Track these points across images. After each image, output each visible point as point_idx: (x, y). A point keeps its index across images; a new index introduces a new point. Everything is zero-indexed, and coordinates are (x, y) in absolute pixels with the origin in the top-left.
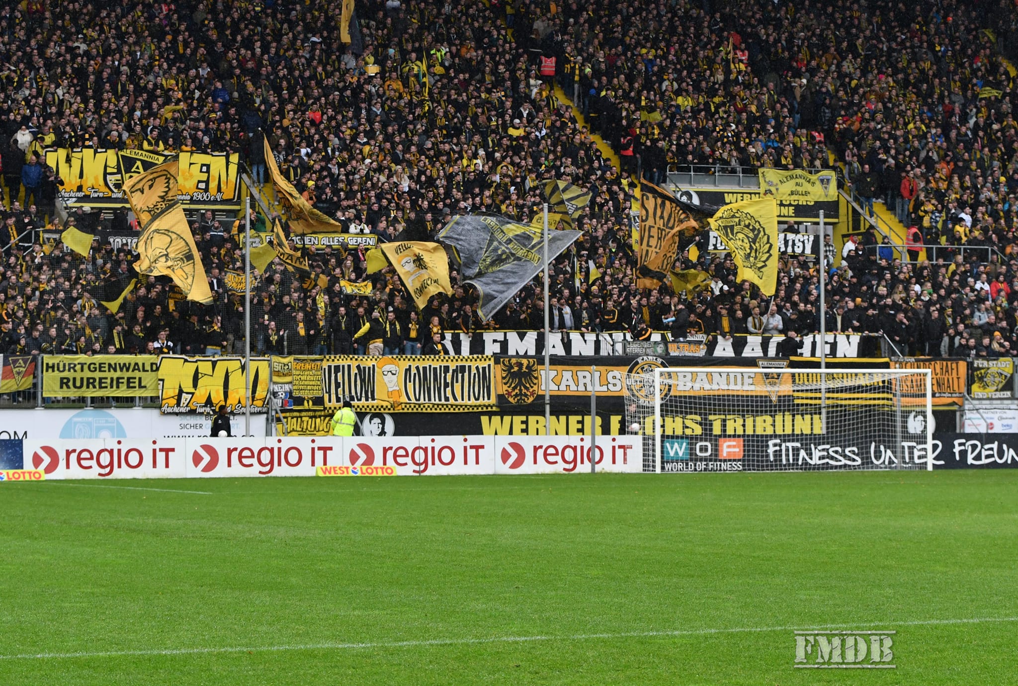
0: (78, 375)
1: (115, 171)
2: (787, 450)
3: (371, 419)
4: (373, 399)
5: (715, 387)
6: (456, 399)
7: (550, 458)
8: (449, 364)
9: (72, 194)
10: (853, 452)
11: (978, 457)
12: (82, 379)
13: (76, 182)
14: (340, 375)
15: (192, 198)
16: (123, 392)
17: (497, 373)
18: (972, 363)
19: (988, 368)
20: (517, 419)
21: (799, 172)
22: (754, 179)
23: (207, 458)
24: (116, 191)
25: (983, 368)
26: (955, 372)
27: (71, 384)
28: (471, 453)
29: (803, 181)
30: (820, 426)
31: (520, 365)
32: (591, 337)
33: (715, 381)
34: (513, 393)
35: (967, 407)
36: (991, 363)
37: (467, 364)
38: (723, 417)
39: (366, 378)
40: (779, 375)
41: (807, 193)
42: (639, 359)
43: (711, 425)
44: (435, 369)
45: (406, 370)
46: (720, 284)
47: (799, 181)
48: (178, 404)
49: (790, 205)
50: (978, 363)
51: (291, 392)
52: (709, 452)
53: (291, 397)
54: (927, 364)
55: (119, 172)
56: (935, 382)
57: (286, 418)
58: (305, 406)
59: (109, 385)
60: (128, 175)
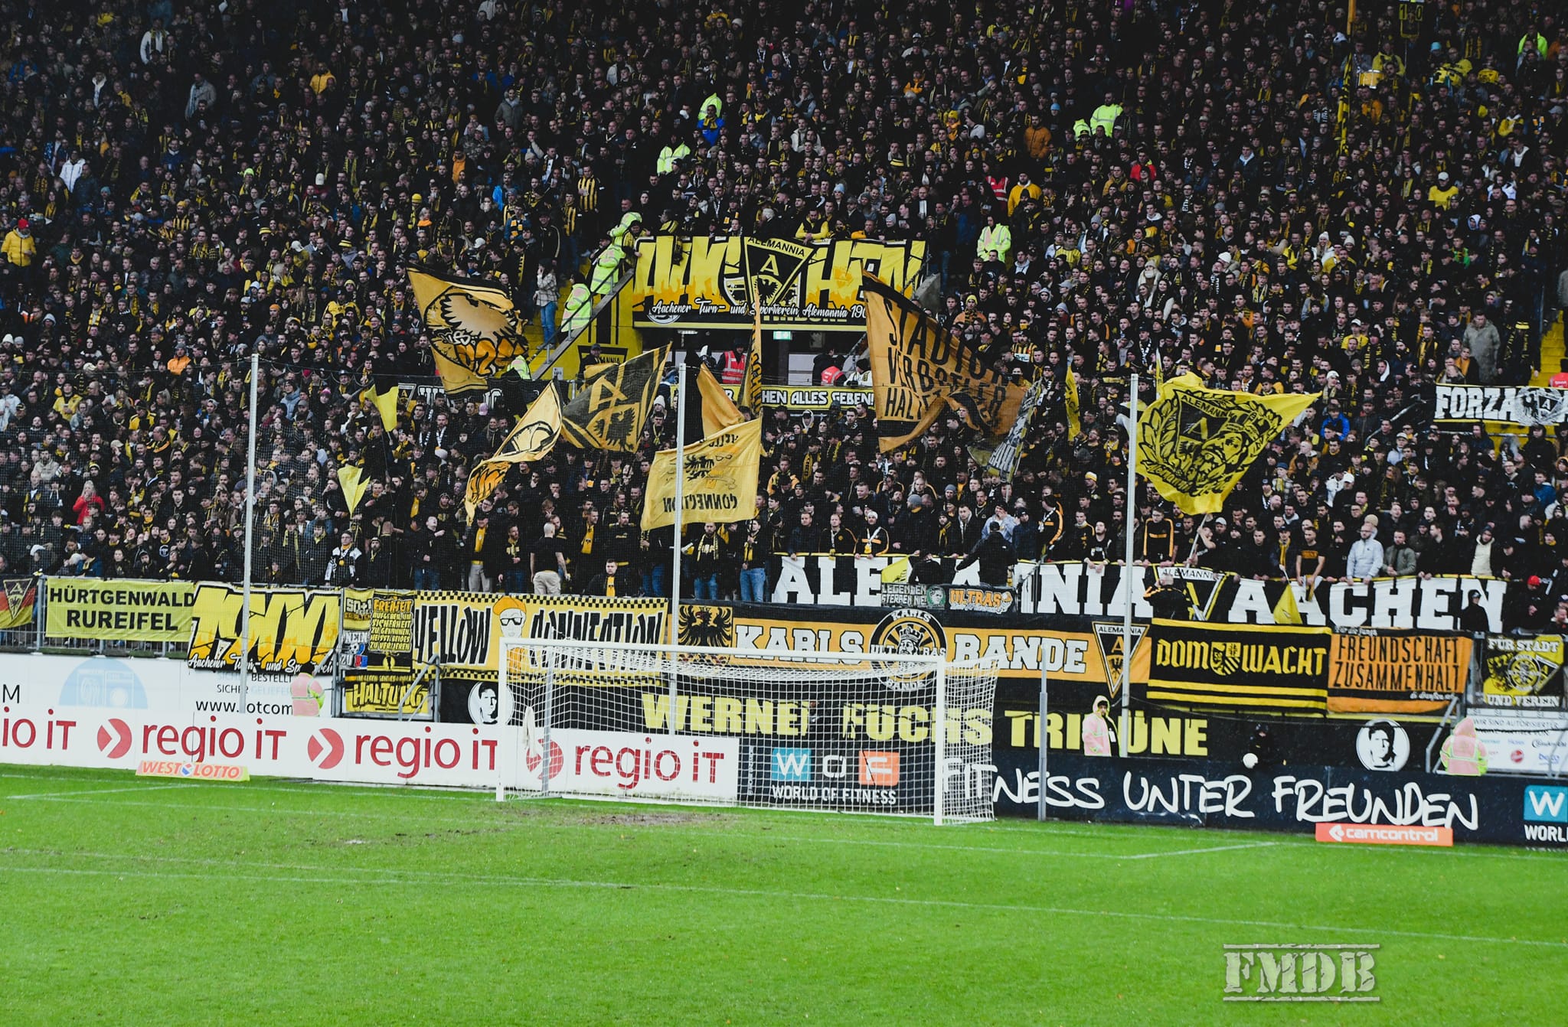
0: (90, 608)
1: (737, 271)
2: (973, 775)
3: (481, 691)
4: (483, 660)
5: (1016, 665)
7: (599, 767)
8: (600, 610)
10: (1090, 787)
11: (1316, 809)
12: (94, 613)
13: (678, 289)
14: (438, 621)
15: (850, 314)
16: (145, 635)
19: (1515, 653)
23: (115, 739)
24: (736, 303)
25: (1505, 653)
26: (1451, 655)
28: (484, 752)
31: (706, 616)
33: (1017, 657)
37: (625, 612)
38: (1028, 715)
39: (477, 628)
44: (578, 618)
45: (536, 617)
48: (212, 656)
50: (1496, 642)
51: (368, 645)
52: (843, 772)
53: (366, 652)
54: (1400, 640)
55: (742, 273)
56: (1412, 672)
57: (359, 683)
58: (385, 667)
59: (128, 623)
60: (755, 278)
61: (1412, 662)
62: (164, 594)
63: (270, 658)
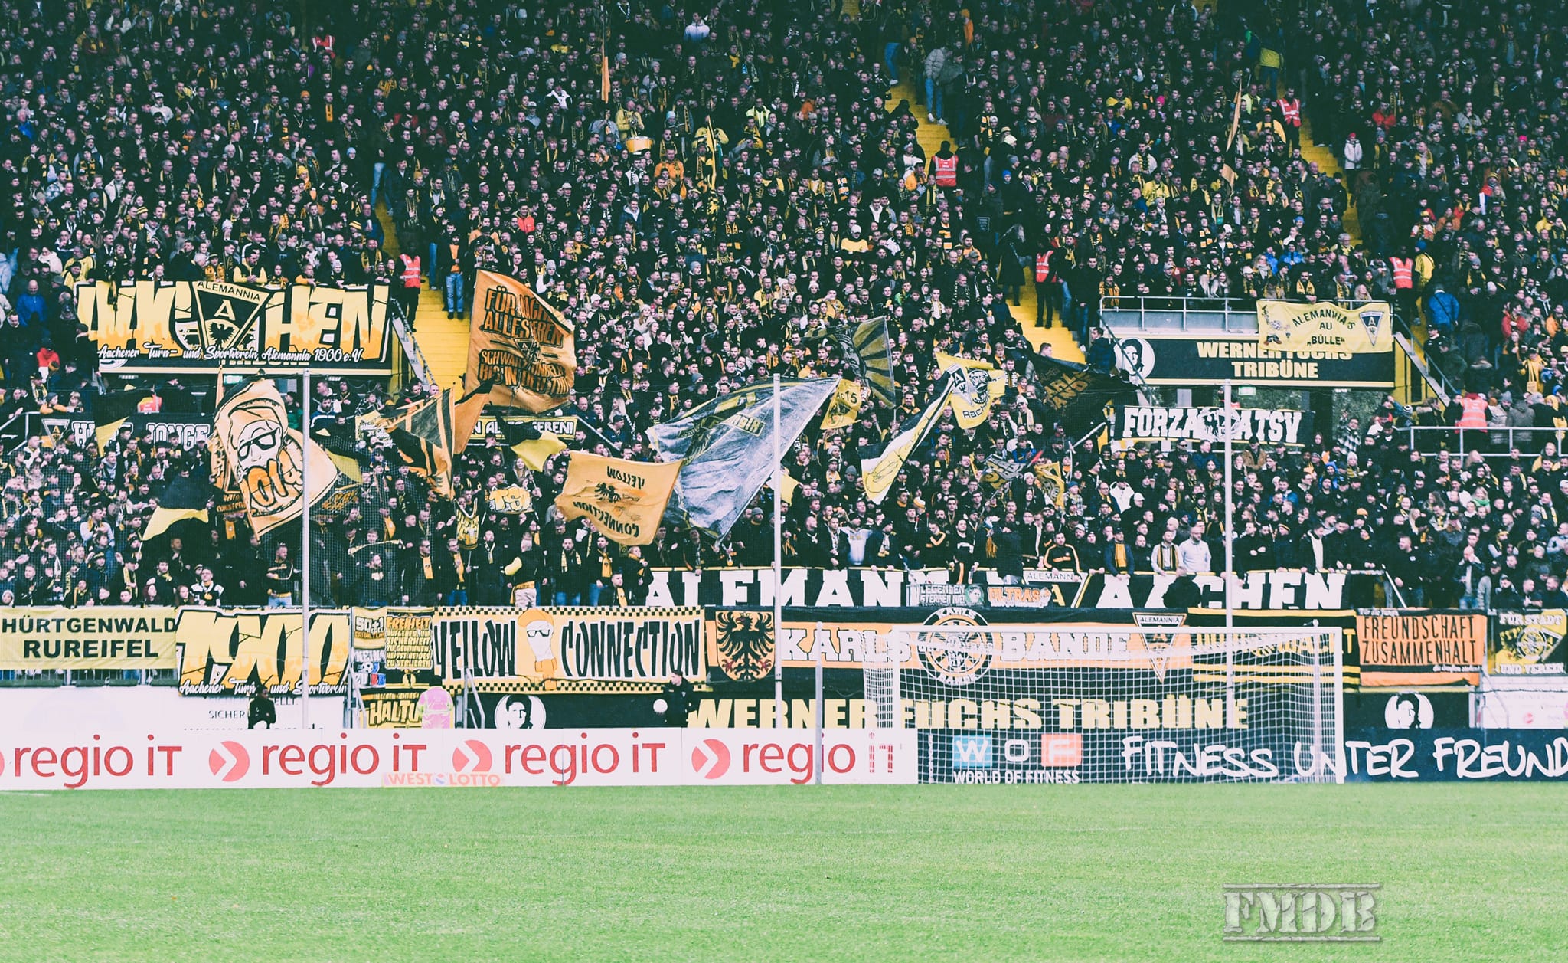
0: (53, 637)
1: (189, 316)
2: (1153, 750)
3: (509, 704)
4: (512, 673)
5: (1063, 654)
6: (642, 674)
7: (769, 763)
8: (633, 619)
9: (119, 354)
10: (1265, 757)
11: (1475, 766)
12: (58, 643)
13: (127, 333)
14: (459, 636)
15: (313, 357)
16: (121, 662)
17: (711, 631)
18: (1497, 618)
19: (1524, 627)
20: (743, 705)
22: (1250, 319)
23: (231, 762)
24: (189, 347)
25: (1515, 626)
26: (1466, 632)
27: (41, 650)
28: (645, 755)
29: (1334, 321)
30: (1236, 718)
31: (747, 621)
32: (895, 576)
33: (1063, 648)
34: (735, 665)
35: (1486, 687)
36: (1528, 617)
37: (661, 620)
38: (1076, 702)
39: (502, 640)
40: (1170, 637)
41: (1338, 341)
42: (939, 613)
43: (1057, 714)
44: (611, 627)
45: (565, 629)
46: (1129, 491)
47: (1326, 320)
48: (206, 681)
49: (1311, 360)
50: (1507, 617)
51: (382, 665)
52: (1026, 755)
53: (382, 669)
54: (1420, 619)
55: (195, 317)
56: (1432, 647)
57: (376, 701)
58: (405, 684)
59: (99, 651)
60: (209, 323)
61: (1431, 638)
62: (142, 620)
63: (276, 680)
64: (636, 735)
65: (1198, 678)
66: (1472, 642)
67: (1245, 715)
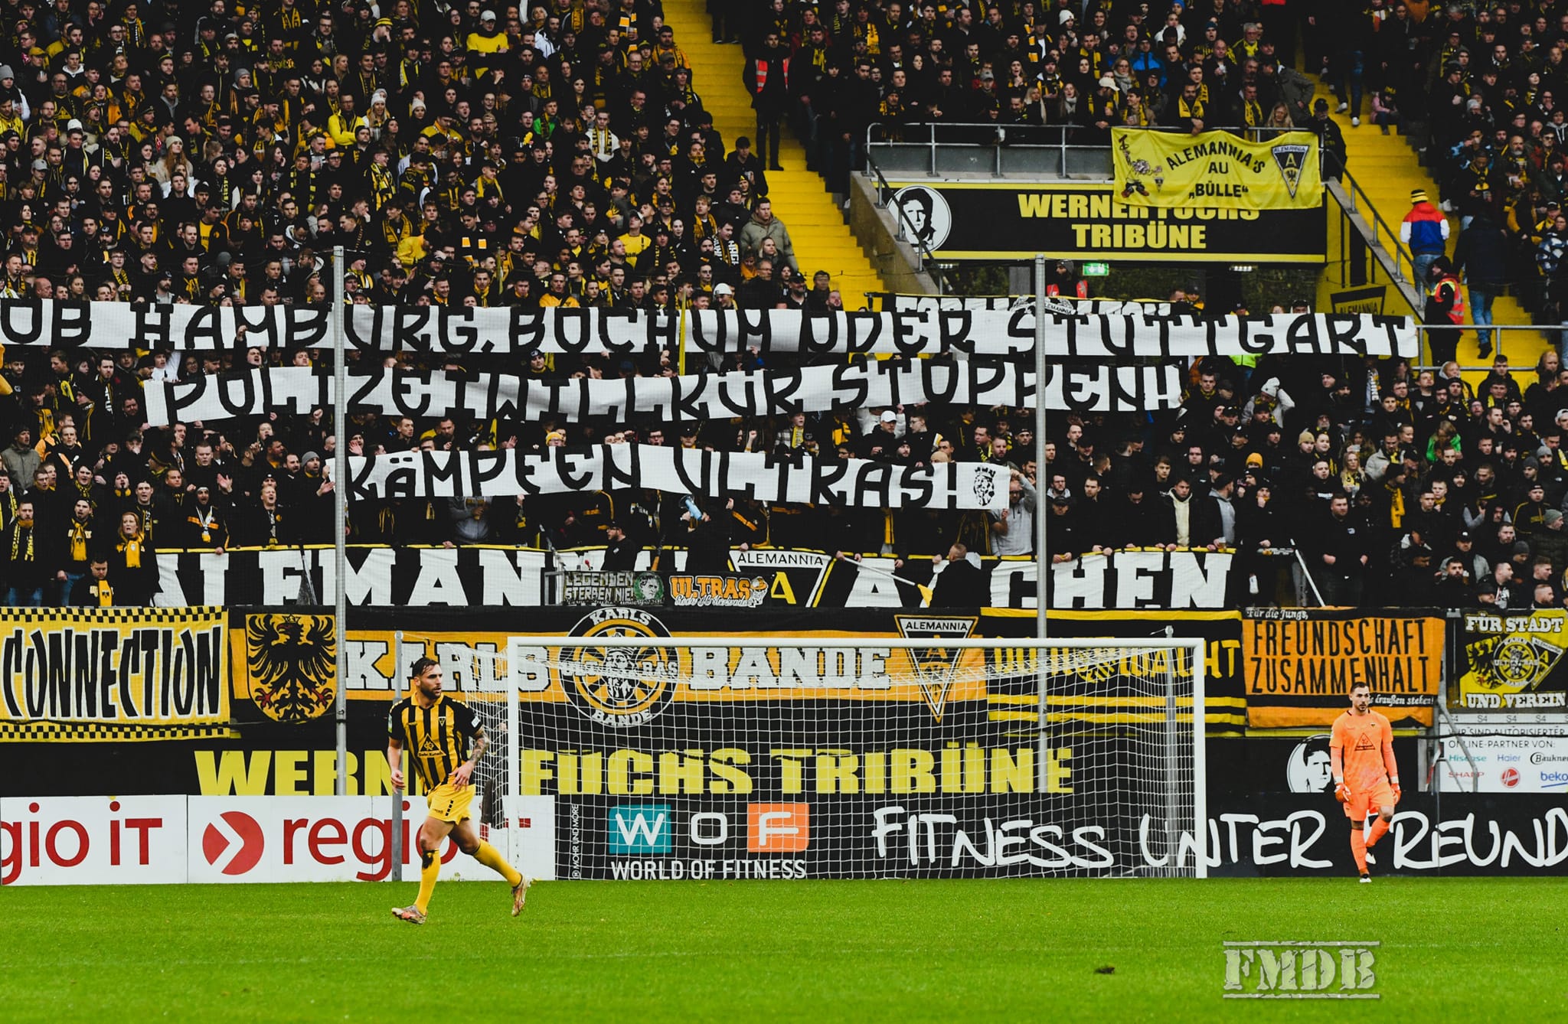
2: (923, 827)
5: (787, 681)
6: (131, 711)
7: (325, 850)
8: (117, 627)
10: (1092, 837)
11: (1422, 852)
17: (238, 645)
18: (1462, 622)
19: (1504, 636)
20: (287, 760)
21: (1219, 136)
22: (1102, 156)
25: (1490, 636)
26: (1414, 643)
28: (130, 838)
29: (1231, 159)
30: (1053, 778)
31: (294, 630)
32: (532, 560)
33: (787, 671)
34: (276, 697)
35: (1444, 730)
36: (1511, 622)
37: (161, 628)
38: (806, 753)
40: (951, 652)
41: (1238, 191)
42: (595, 617)
43: (778, 772)
45: (9, 642)
47: (1219, 159)
49: (1194, 221)
50: (1478, 622)
52: (724, 836)
54: (1341, 624)
56: (1359, 667)
61: (1358, 654)
64: (115, 807)
65: (997, 716)
66: (1424, 660)
67: (1066, 772)
